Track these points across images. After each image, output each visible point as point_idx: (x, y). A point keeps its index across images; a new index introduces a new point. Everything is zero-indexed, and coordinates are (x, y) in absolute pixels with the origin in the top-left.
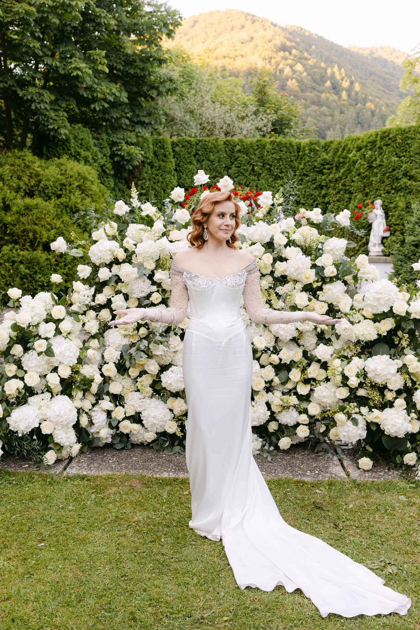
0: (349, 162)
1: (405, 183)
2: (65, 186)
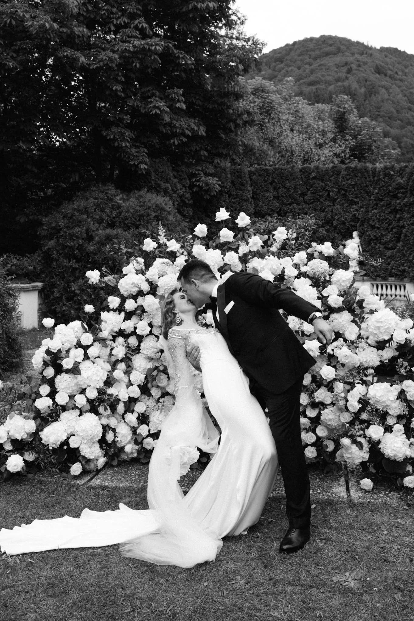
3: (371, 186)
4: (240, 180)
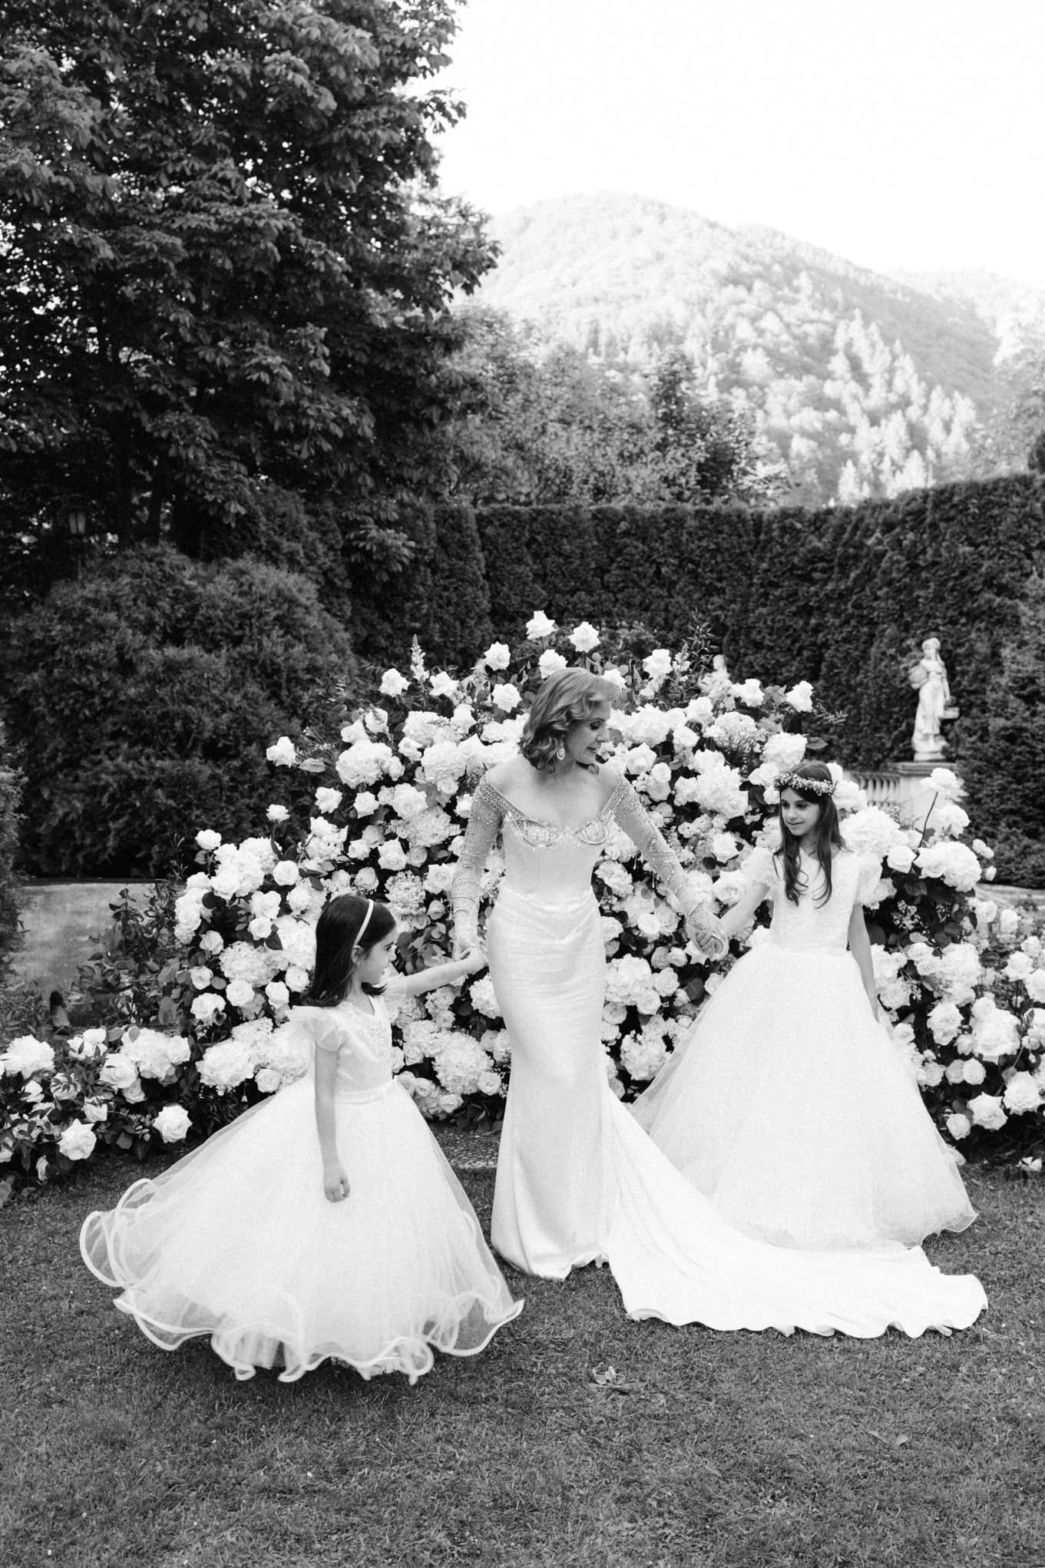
0: (867, 555)
1: (989, 601)
2: (250, 618)
3: (752, 552)
4: (458, 535)
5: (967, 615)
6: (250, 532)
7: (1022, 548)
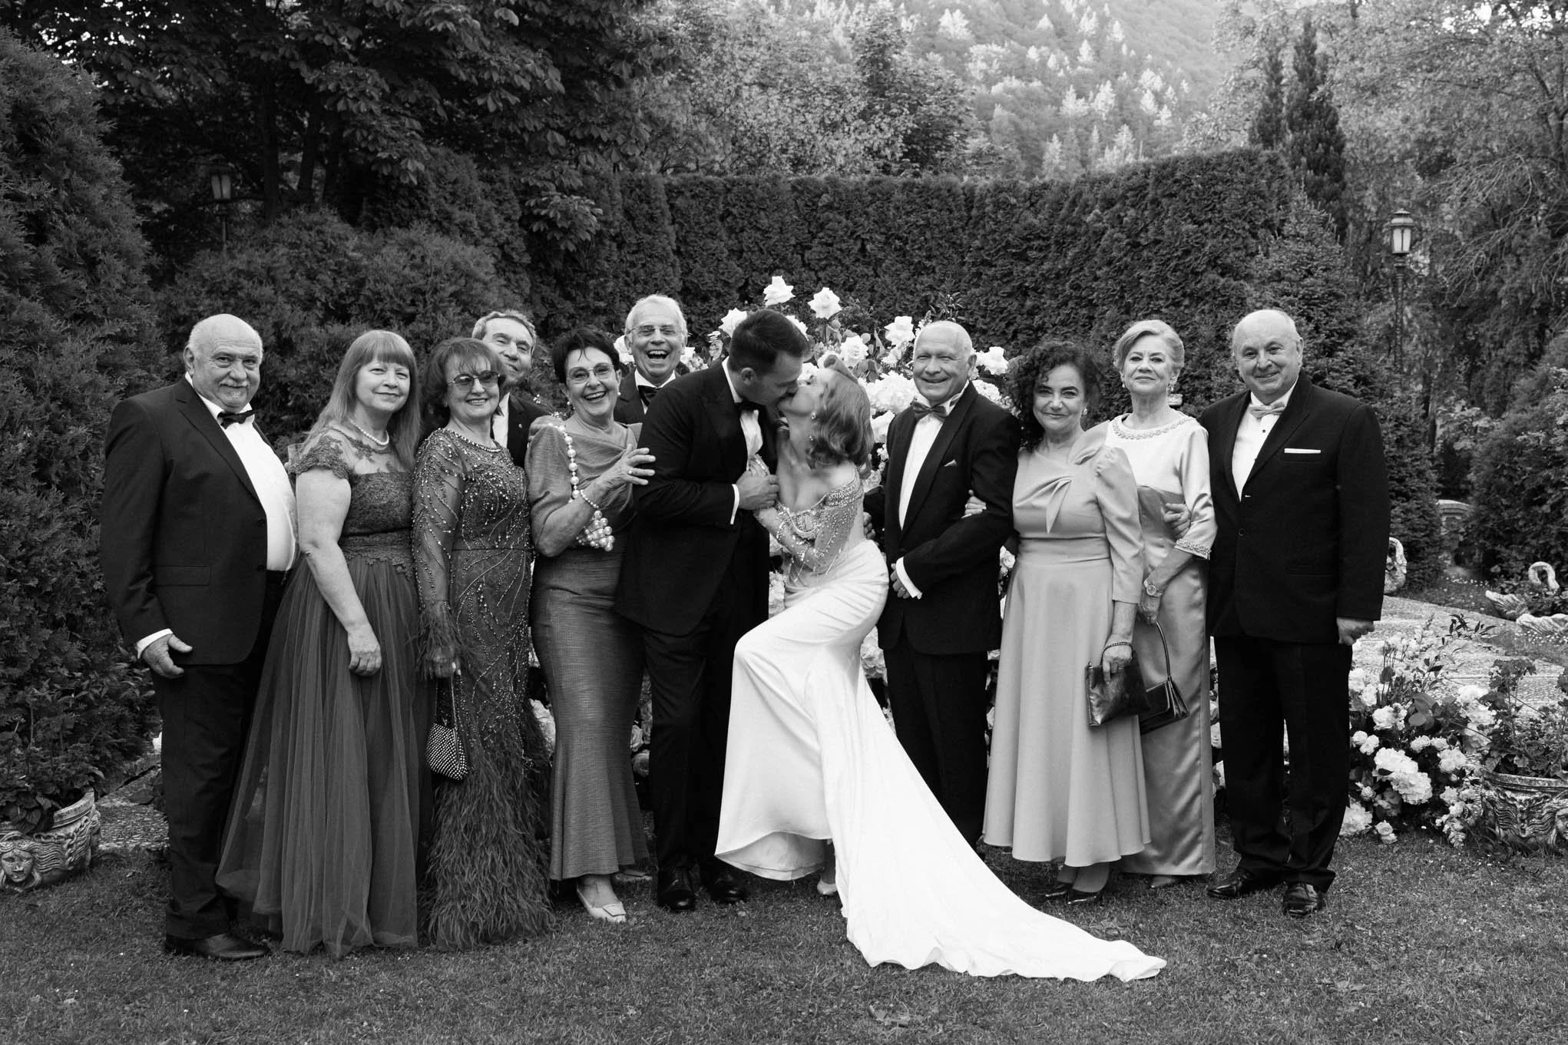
0: (1086, 233)
1: (1214, 282)
2: (424, 294)
3: (964, 229)
4: (646, 207)
5: (1191, 295)
6: (419, 199)
7: (1247, 227)
